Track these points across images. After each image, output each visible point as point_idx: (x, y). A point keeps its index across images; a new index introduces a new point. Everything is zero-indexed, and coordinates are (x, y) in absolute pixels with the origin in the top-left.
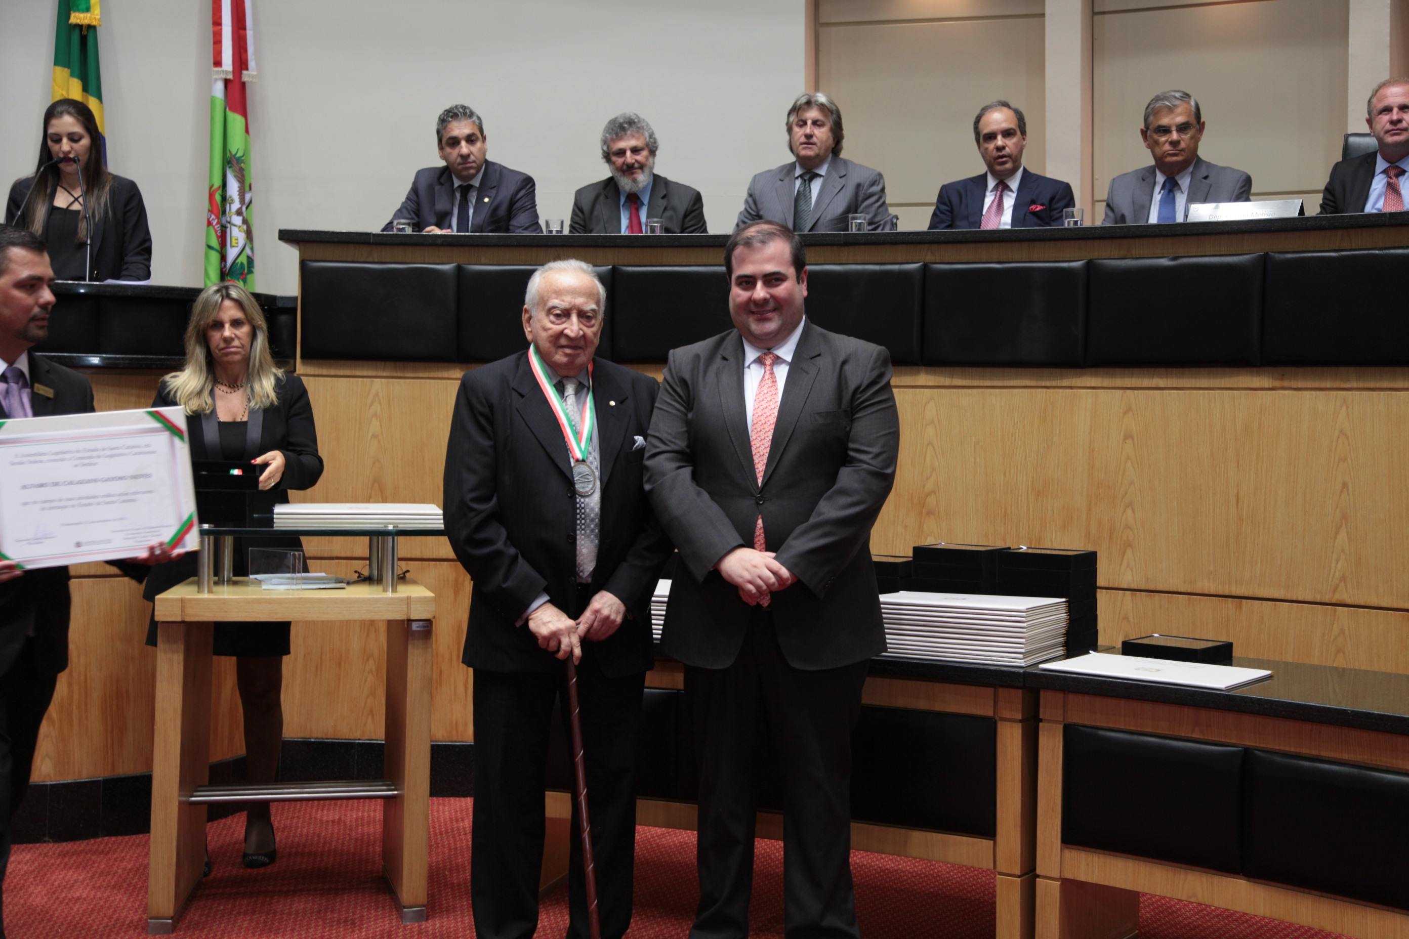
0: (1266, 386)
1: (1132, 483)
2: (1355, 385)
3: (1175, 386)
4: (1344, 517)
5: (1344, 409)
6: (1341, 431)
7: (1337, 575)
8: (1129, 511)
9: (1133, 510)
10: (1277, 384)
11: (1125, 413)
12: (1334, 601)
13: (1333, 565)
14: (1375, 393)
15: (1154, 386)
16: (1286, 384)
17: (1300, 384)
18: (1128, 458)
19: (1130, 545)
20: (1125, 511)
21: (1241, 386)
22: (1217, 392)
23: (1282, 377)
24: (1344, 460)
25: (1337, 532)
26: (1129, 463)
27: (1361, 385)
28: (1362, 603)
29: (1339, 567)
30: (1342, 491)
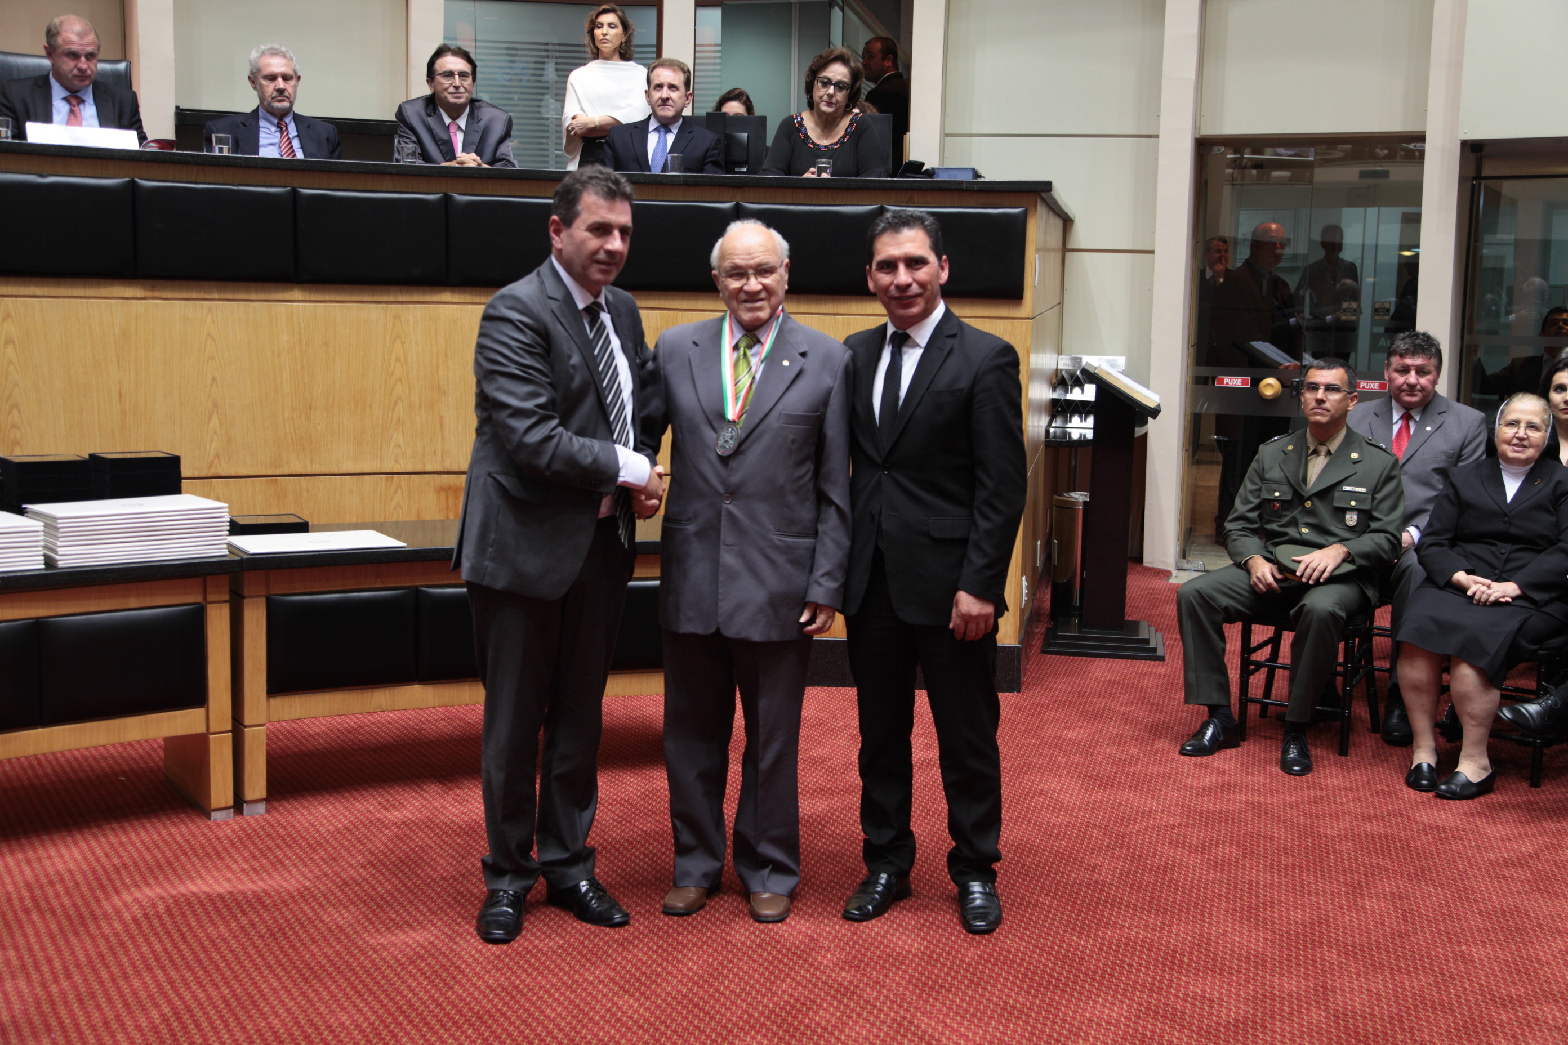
0: (139, 296)
1: (16, 385)
2: (216, 296)
3: (52, 294)
4: (215, 405)
5: (209, 318)
6: (209, 335)
7: (212, 453)
8: (15, 412)
9: (19, 411)
10: (149, 294)
11: (4, 319)
12: (210, 475)
13: (208, 445)
14: (235, 303)
15: (31, 294)
16: (157, 294)
17: (169, 295)
18: (10, 362)
19: (17, 443)
20: (10, 412)
21: (115, 295)
22: (94, 300)
23: (153, 288)
24: (212, 358)
25: (210, 418)
26: (12, 368)
27: (222, 296)
28: (234, 474)
29: (213, 446)
30: (212, 384)
